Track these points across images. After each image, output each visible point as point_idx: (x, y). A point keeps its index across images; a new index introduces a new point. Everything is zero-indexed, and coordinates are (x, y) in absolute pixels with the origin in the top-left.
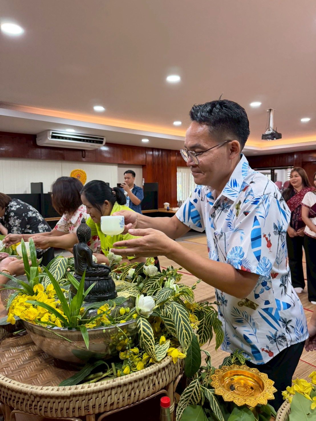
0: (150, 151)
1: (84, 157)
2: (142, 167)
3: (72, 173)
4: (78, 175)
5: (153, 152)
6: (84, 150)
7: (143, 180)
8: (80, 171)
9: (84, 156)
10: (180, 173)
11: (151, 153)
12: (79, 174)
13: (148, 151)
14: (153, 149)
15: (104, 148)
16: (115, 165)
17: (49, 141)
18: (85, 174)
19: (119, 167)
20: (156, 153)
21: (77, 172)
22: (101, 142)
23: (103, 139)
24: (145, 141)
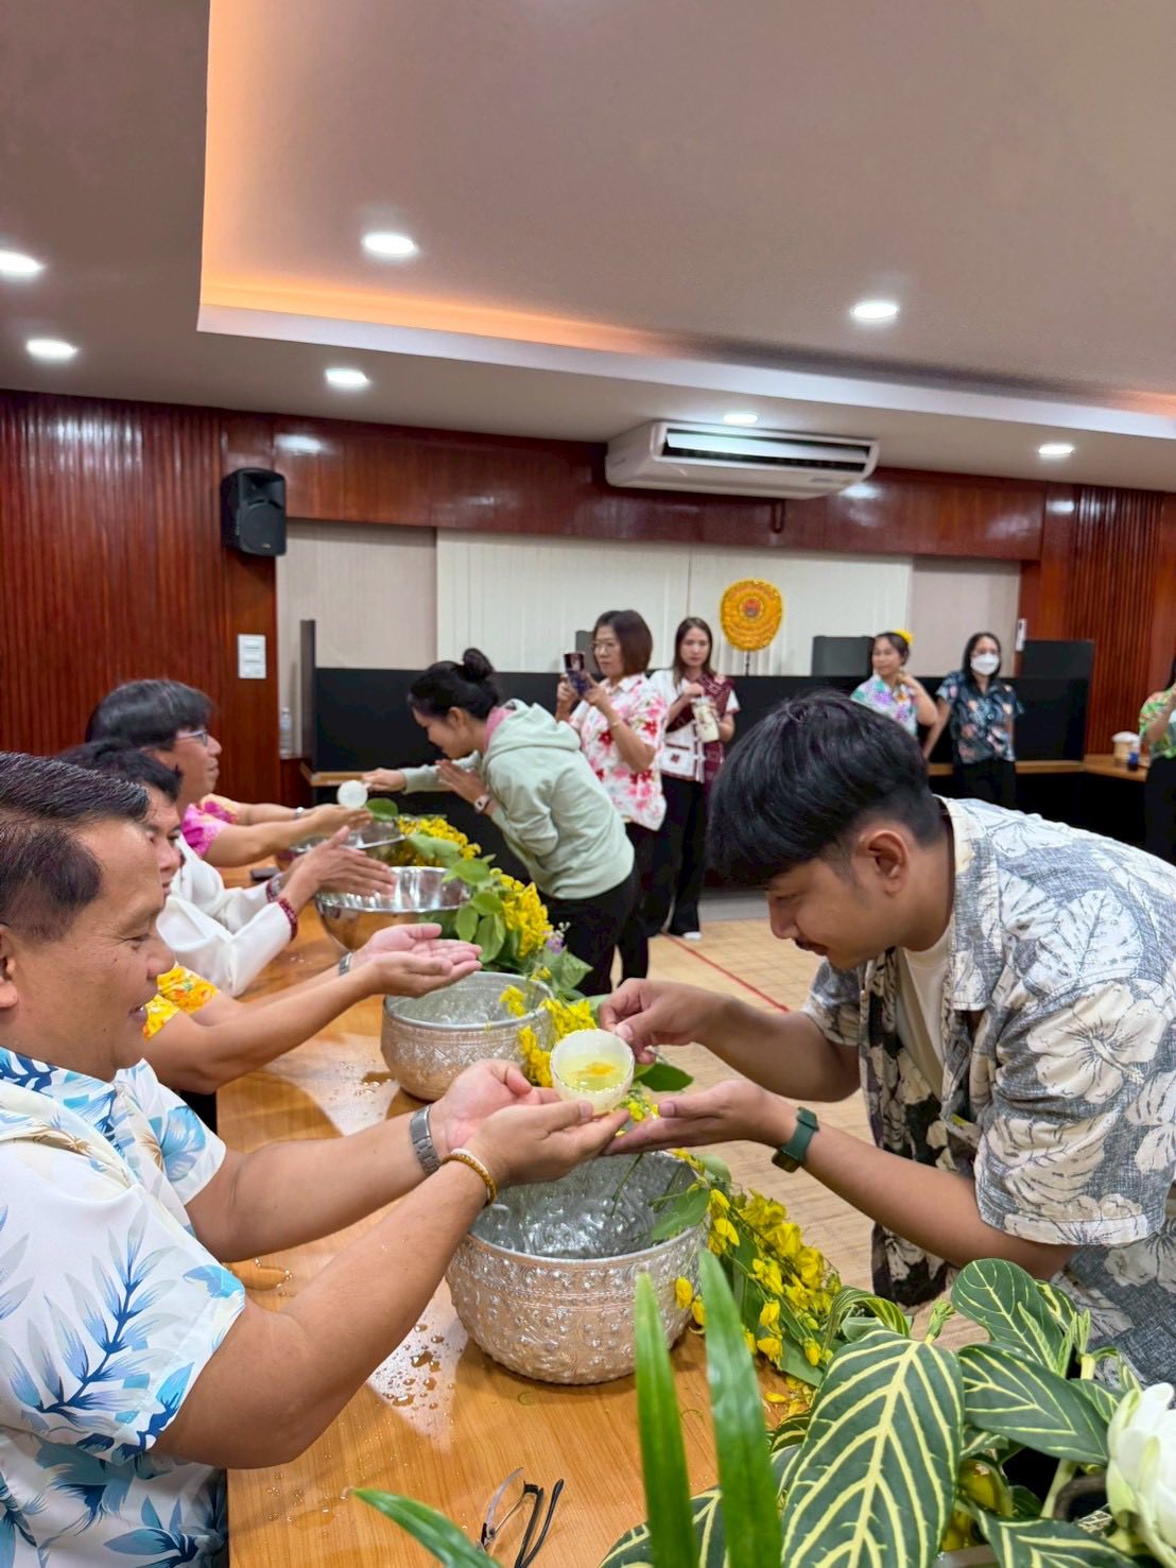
0: (1066, 499)
1: (777, 531)
2: (1019, 567)
3: (726, 595)
4: (751, 601)
5: (1077, 501)
6: (782, 501)
7: (1018, 628)
8: (760, 586)
9: (778, 526)
11: (1065, 507)
12: (756, 598)
13: (1054, 498)
14: (1076, 491)
15: (860, 491)
16: (902, 562)
17: (655, 466)
18: (779, 598)
19: (917, 568)
20: (1092, 508)
21: (748, 590)
22: (859, 467)
23: (867, 449)
24: (1055, 452)
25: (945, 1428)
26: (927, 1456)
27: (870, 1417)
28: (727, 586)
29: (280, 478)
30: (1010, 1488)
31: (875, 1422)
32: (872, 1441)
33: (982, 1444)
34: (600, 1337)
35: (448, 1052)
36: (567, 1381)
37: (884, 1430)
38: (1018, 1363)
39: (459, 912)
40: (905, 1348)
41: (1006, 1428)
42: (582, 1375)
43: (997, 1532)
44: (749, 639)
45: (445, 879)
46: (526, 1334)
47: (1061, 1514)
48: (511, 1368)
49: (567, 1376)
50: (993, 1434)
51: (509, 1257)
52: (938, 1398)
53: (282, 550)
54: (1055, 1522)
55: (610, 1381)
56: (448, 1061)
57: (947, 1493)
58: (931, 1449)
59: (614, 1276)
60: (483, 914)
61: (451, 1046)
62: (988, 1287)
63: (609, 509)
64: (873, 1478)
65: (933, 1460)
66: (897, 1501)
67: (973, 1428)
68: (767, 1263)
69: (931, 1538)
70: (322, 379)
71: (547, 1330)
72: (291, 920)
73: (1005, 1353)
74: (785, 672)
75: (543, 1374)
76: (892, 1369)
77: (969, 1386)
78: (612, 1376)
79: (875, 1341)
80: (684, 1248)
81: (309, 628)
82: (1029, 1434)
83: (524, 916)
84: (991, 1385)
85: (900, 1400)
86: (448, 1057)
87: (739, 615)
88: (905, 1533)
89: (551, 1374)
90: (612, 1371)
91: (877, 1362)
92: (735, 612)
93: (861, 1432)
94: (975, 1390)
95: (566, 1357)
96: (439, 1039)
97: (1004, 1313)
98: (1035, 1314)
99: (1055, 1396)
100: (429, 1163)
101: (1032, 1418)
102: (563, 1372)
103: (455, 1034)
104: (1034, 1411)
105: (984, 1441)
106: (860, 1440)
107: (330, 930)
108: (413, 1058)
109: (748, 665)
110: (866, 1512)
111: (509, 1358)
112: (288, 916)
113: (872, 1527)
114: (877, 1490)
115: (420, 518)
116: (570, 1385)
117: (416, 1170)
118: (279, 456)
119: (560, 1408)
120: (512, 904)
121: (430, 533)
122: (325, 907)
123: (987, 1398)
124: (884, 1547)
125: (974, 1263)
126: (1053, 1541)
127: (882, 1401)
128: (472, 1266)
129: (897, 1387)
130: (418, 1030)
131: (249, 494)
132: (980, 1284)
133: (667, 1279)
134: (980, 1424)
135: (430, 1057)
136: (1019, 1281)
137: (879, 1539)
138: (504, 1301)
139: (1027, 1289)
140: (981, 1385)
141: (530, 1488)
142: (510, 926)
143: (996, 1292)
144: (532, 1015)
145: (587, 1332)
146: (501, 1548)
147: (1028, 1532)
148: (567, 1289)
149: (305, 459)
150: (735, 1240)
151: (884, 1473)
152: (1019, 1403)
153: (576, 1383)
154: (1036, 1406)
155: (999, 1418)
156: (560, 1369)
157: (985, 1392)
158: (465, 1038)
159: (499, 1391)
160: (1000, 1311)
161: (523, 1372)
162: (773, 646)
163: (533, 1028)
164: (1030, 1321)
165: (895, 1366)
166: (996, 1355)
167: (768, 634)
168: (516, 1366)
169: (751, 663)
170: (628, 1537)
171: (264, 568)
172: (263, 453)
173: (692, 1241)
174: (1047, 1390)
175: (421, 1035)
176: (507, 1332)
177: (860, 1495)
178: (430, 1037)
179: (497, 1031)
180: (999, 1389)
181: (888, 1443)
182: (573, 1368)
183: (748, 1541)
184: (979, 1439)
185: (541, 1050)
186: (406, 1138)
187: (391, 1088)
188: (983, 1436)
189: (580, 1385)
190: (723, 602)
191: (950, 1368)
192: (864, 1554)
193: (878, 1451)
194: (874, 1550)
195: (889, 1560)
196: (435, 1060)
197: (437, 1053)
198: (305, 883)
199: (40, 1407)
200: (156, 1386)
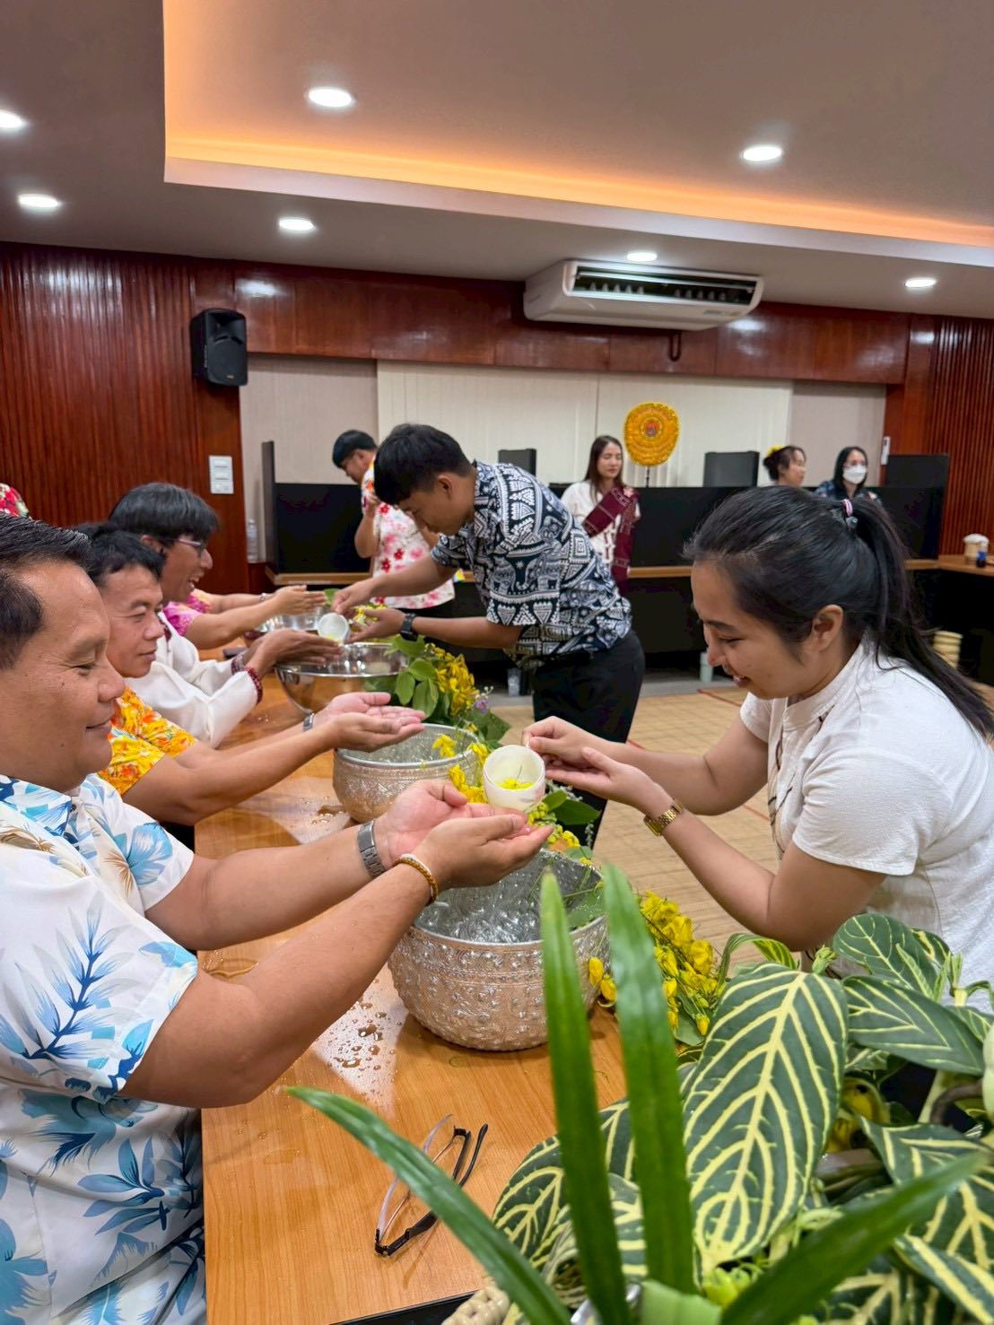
0: (927, 330)
1: (674, 359)
2: (885, 392)
3: (629, 417)
4: (651, 422)
5: (937, 332)
6: (678, 332)
7: (884, 443)
8: (659, 408)
9: (675, 355)
11: (927, 338)
12: (655, 419)
13: (916, 330)
14: (936, 322)
15: (746, 324)
16: (785, 387)
17: (568, 298)
18: (676, 419)
19: (796, 392)
20: (950, 338)
21: (649, 412)
22: (745, 298)
23: (753, 284)
24: (920, 284)
25: (830, 1044)
27: (762, 1035)
28: (630, 409)
29: (242, 317)
30: (888, 1104)
31: (766, 1040)
32: (762, 1057)
33: (865, 1058)
34: (525, 1009)
35: (389, 786)
36: (496, 1048)
37: (774, 1046)
38: (898, 992)
39: (398, 679)
40: (792, 978)
41: (887, 1044)
42: (508, 1042)
43: (880, 1135)
44: (649, 455)
46: (462, 1008)
47: (937, 1119)
48: (448, 1039)
49: (496, 1043)
50: (875, 1050)
51: (446, 942)
52: (824, 1017)
53: (244, 381)
54: (932, 1126)
55: (533, 1048)
56: (390, 793)
57: (832, 1100)
58: (817, 1062)
59: (537, 956)
60: (419, 679)
61: (392, 781)
62: (867, 937)
63: (527, 341)
64: (764, 1086)
65: (820, 1073)
66: (786, 1105)
67: (856, 1046)
68: (665, 950)
69: (818, 1138)
70: (274, 225)
71: (480, 1004)
72: (257, 687)
73: (885, 982)
74: (679, 485)
75: (475, 1042)
76: (782, 995)
77: (853, 1011)
78: (534, 1043)
79: (765, 972)
80: (595, 933)
81: (269, 449)
82: (906, 1048)
83: (453, 682)
84: (873, 1009)
85: (789, 1020)
86: (389, 791)
87: (640, 434)
88: (793, 1133)
89: (482, 1042)
90: (533, 1039)
91: (768, 989)
92: (637, 432)
93: (753, 1048)
94: (857, 1014)
95: (496, 1027)
96: (382, 775)
97: (882, 956)
98: (913, 955)
99: (932, 1019)
100: (375, 867)
101: (910, 1036)
102: (493, 1040)
103: (395, 771)
104: (912, 1031)
105: (867, 1055)
106: (751, 1055)
107: (292, 695)
108: (360, 791)
109: (648, 479)
110: (757, 1115)
111: (446, 1030)
112: (255, 683)
113: (763, 1128)
114: (768, 1098)
115: (362, 352)
116: (499, 1052)
117: (364, 874)
118: (240, 299)
119: (486, 1070)
120: (444, 671)
121: (371, 365)
122: (285, 674)
123: (871, 1020)
124: (774, 1145)
125: (854, 918)
126: (930, 1142)
127: (772, 1021)
128: (413, 952)
129: (786, 1008)
130: (364, 768)
131: (215, 331)
132: (860, 934)
133: (581, 958)
134: (863, 1042)
135: (375, 791)
136: (894, 929)
137: (769, 1138)
138: (442, 980)
139: (903, 935)
140: (863, 1010)
141: (459, 1132)
142: (442, 689)
143: (874, 940)
144: (461, 756)
145: (514, 1005)
147: (908, 1135)
148: (497, 968)
149: (262, 301)
151: (774, 1083)
152: (898, 1024)
153: (504, 1049)
154: (914, 1027)
155: (880, 1037)
156: (491, 1038)
157: (866, 1015)
158: (404, 774)
159: (434, 1058)
160: (878, 955)
161: (458, 1042)
162: (670, 461)
163: (461, 767)
164: (908, 959)
165: (785, 992)
166: (877, 985)
167: (666, 450)
168: (452, 1037)
169: (651, 477)
170: (540, 1148)
171: (229, 397)
172: (226, 296)
173: (602, 928)
174: (925, 1015)
175: (366, 772)
176: (445, 1007)
177: (751, 1103)
178: (373, 773)
179: (431, 769)
180: (880, 1013)
181: (778, 1057)
182: (502, 1036)
183: (650, 1112)
184: (861, 1055)
185: (469, 786)
186: (354, 847)
187: (343, 819)
188: (865, 1052)
189: (508, 1051)
190: (627, 424)
191: (836, 993)
192: (756, 1152)
193: (769, 1064)
194: (765, 1147)
195: (779, 1156)
196: (379, 793)
197: (380, 787)
198: (267, 657)
199: (26, 1054)
200: (120, 1039)
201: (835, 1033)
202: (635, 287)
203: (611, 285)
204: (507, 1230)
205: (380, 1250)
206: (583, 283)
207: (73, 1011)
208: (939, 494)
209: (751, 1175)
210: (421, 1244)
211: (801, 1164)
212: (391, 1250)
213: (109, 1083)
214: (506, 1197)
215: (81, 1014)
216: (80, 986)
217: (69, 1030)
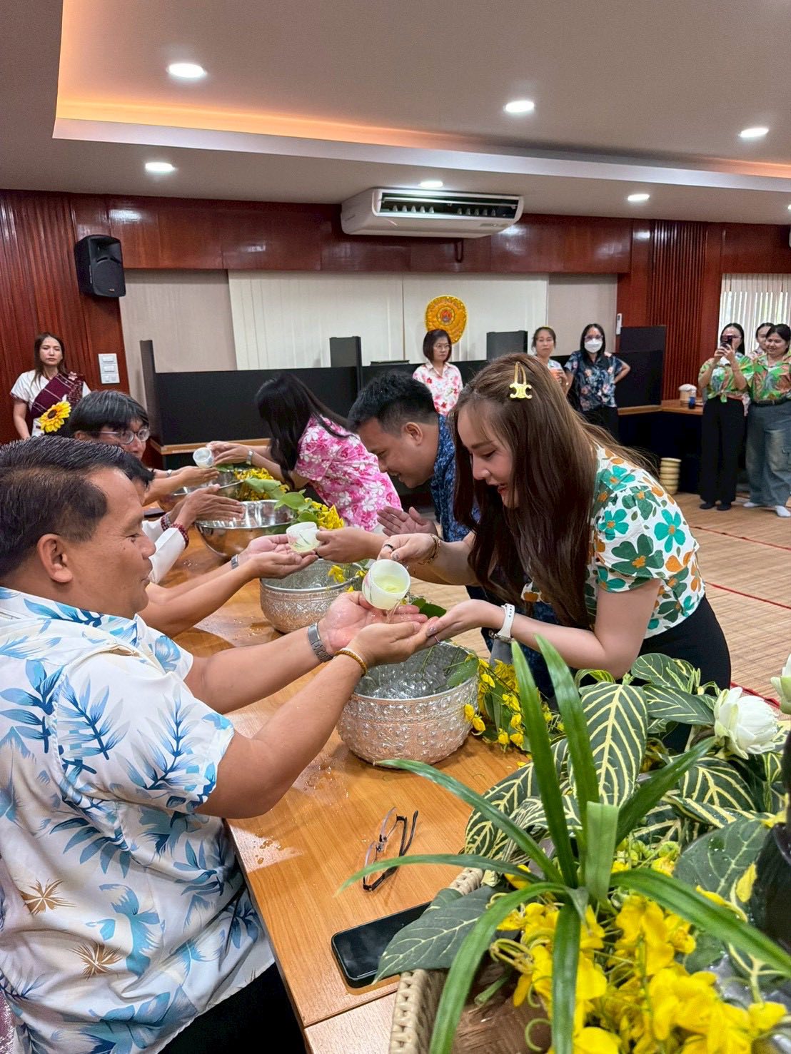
0: (645, 230)
1: (459, 261)
2: (616, 278)
3: (428, 308)
4: (446, 311)
5: (652, 231)
6: (461, 240)
7: (617, 319)
8: (451, 300)
9: (459, 258)
10: (730, 293)
11: (644, 235)
12: (448, 308)
13: (637, 231)
14: (651, 224)
15: (512, 230)
16: (542, 279)
17: (376, 219)
19: (551, 282)
20: (662, 235)
21: (443, 303)
22: (510, 213)
23: (516, 202)
24: (638, 198)
25: (639, 718)
26: (632, 730)
27: (605, 717)
28: (429, 303)
29: (118, 241)
31: (607, 719)
32: (606, 727)
35: (305, 605)
37: (611, 721)
38: (669, 690)
40: (616, 688)
41: (667, 716)
45: (275, 507)
50: (662, 719)
51: (376, 701)
52: (635, 706)
53: (124, 293)
56: (305, 610)
57: (642, 746)
58: (634, 727)
61: (307, 602)
62: (649, 667)
63: (344, 250)
64: (609, 741)
65: (635, 732)
66: (620, 750)
67: (652, 718)
68: (510, 696)
69: (637, 764)
70: (142, 169)
71: (397, 738)
72: (184, 537)
73: (663, 686)
74: (469, 359)
76: (613, 696)
77: (649, 701)
79: (602, 686)
80: (468, 688)
81: (147, 347)
82: (679, 717)
84: (658, 700)
85: (617, 708)
87: (438, 321)
88: (625, 762)
90: (432, 758)
91: (604, 695)
92: (435, 319)
93: (600, 724)
94: (651, 702)
96: (299, 598)
97: (658, 675)
98: (675, 673)
99: (687, 702)
100: (324, 656)
101: (678, 711)
103: (307, 593)
104: (678, 708)
105: (658, 722)
106: (600, 728)
107: (208, 543)
108: (284, 611)
110: (606, 756)
111: (375, 757)
113: (610, 761)
114: (611, 746)
115: (216, 263)
118: (112, 225)
121: (223, 274)
122: (203, 528)
123: (656, 705)
124: (616, 768)
127: (609, 710)
128: (352, 709)
129: (616, 702)
130: (285, 594)
131: (96, 254)
132: (645, 665)
133: (459, 706)
134: (655, 716)
135: (294, 609)
136: (664, 660)
137: (614, 766)
138: (371, 725)
139: (669, 664)
140: (653, 701)
141: (399, 818)
143: (654, 668)
145: (419, 737)
146: (389, 847)
148: (407, 715)
149: (132, 225)
150: (493, 684)
151: (613, 739)
152: (671, 706)
154: (679, 706)
155: (663, 713)
157: (655, 703)
158: (315, 596)
159: (372, 776)
160: (656, 675)
162: (460, 341)
164: (673, 674)
166: (659, 688)
167: (456, 332)
171: (111, 305)
172: (102, 224)
173: (471, 685)
174: (683, 700)
175: (287, 596)
176: (375, 742)
177: (603, 750)
178: (292, 598)
179: (333, 591)
180: (662, 701)
181: (614, 727)
184: (655, 723)
187: (270, 629)
188: (657, 720)
190: (427, 313)
191: (639, 693)
192: (608, 772)
193: (610, 731)
194: (612, 770)
195: (619, 773)
196: (297, 611)
197: (298, 606)
198: (190, 515)
199: (145, 787)
200: (203, 772)
201: (641, 713)
202: (427, 207)
203: (409, 206)
204: (475, 837)
205: (366, 888)
206: (387, 206)
207: (173, 757)
208: (659, 355)
209: (607, 783)
210: (390, 882)
211: (630, 775)
212: (374, 887)
213: (198, 799)
214: (472, 821)
215: (179, 758)
216: (175, 742)
217: (173, 769)
